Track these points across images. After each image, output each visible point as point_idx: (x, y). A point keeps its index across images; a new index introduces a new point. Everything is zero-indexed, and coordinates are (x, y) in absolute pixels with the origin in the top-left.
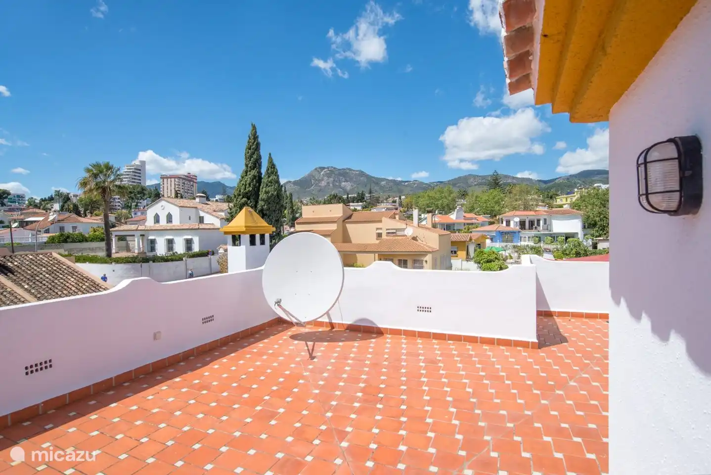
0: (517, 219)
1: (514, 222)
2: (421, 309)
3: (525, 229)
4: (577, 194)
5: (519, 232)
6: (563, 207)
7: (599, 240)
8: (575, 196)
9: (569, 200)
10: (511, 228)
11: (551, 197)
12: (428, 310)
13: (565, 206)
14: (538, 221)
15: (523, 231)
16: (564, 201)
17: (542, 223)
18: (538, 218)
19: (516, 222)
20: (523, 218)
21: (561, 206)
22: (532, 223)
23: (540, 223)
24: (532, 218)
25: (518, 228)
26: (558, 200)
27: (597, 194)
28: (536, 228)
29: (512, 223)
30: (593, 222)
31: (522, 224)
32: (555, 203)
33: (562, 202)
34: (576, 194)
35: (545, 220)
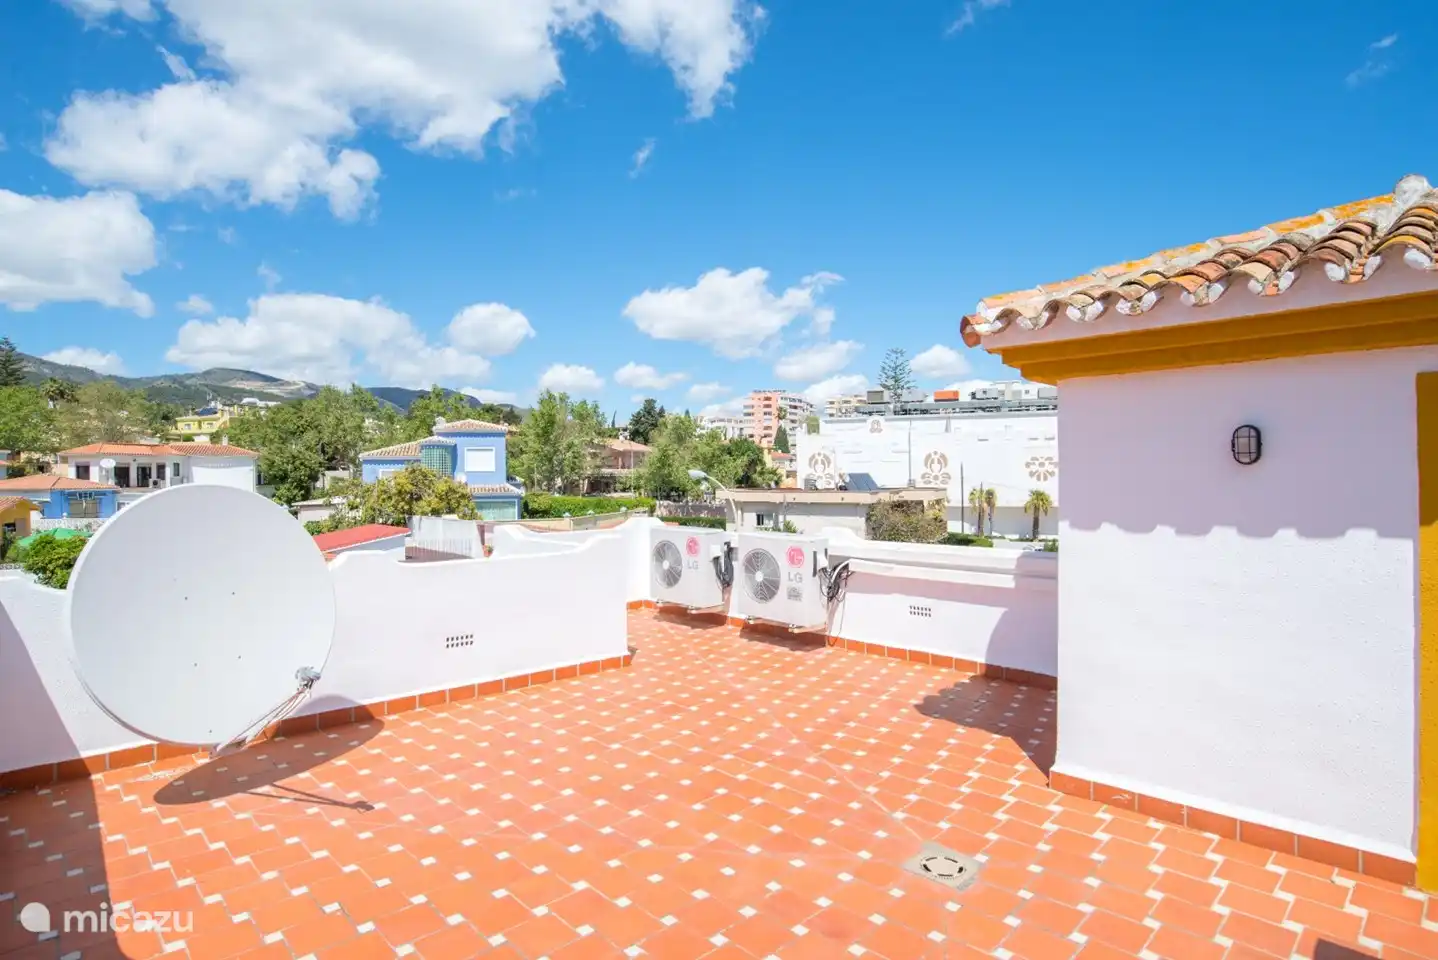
0: (110, 464)
1: (101, 468)
2: (453, 642)
3: (128, 486)
4: (222, 415)
5: (115, 492)
6: (193, 440)
7: (302, 506)
8: (216, 420)
9: (205, 426)
10: (93, 483)
11: (166, 418)
12: (466, 640)
13: (196, 439)
14: (161, 468)
15: (125, 492)
16: (194, 428)
17: (169, 472)
18: (161, 461)
19: (107, 471)
20: (124, 461)
21: (189, 438)
22: (144, 474)
23: (164, 473)
24: (143, 461)
25: (111, 482)
26: (180, 425)
27: (272, 419)
28: (155, 483)
29: (94, 472)
30: (281, 473)
31: (122, 475)
32: (174, 431)
33: (189, 429)
34: (218, 415)
35: (177, 466)
